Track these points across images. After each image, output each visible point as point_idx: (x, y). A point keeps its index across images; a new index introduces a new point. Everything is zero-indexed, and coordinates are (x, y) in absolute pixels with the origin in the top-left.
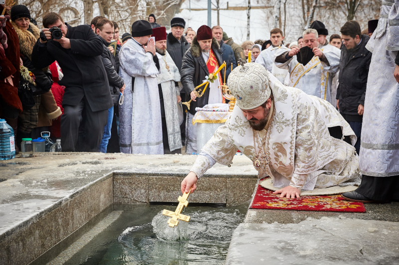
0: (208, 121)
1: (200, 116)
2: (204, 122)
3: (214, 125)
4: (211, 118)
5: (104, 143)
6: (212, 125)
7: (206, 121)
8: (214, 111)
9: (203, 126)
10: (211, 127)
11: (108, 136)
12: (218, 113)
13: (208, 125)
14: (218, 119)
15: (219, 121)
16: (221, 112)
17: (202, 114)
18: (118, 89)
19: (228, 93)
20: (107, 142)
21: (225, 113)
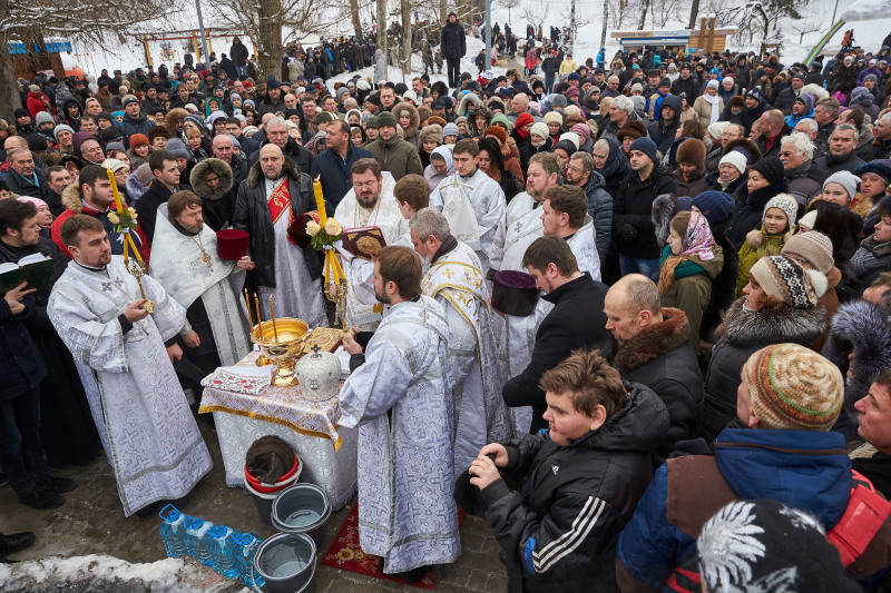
0: (226, 409)
4: (230, 404)
7: (222, 408)
8: (233, 391)
15: (244, 412)
16: (245, 396)
17: (213, 394)
21: (252, 398)
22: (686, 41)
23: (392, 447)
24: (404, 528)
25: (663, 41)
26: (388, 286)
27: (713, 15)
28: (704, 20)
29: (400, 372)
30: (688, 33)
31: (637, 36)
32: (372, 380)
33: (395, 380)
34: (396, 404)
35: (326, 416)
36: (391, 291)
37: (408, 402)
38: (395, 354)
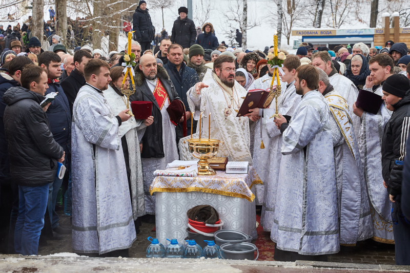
0: (170, 190)
1: (159, 183)
2: (165, 191)
3: (178, 194)
4: (174, 185)
5: (35, 235)
6: (175, 194)
7: (167, 189)
8: (178, 176)
9: (164, 195)
10: (174, 197)
11: (41, 225)
12: (183, 178)
13: (170, 194)
14: (183, 186)
15: (184, 189)
16: (186, 178)
17: (162, 181)
18: (55, 162)
19: (197, 151)
20: (39, 234)
21: (192, 178)
22: (371, 39)
23: (306, 170)
24: (310, 225)
25: (347, 39)
26: (302, 82)
27: (396, 14)
28: (387, 18)
29: (315, 119)
30: (372, 31)
31: (319, 34)
32: (302, 124)
33: (313, 126)
34: (309, 144)
35: (244, 182)
36: (303, 85)
37: (315, 142)
38: (313, 110)
